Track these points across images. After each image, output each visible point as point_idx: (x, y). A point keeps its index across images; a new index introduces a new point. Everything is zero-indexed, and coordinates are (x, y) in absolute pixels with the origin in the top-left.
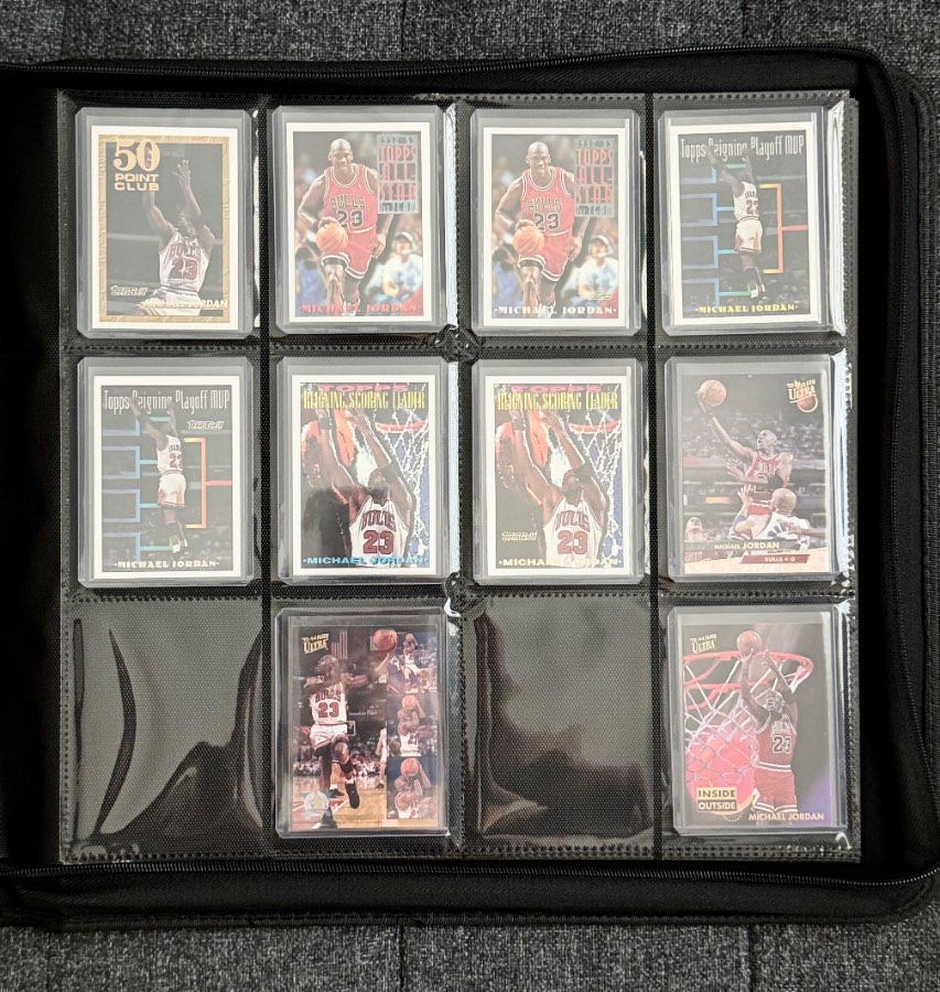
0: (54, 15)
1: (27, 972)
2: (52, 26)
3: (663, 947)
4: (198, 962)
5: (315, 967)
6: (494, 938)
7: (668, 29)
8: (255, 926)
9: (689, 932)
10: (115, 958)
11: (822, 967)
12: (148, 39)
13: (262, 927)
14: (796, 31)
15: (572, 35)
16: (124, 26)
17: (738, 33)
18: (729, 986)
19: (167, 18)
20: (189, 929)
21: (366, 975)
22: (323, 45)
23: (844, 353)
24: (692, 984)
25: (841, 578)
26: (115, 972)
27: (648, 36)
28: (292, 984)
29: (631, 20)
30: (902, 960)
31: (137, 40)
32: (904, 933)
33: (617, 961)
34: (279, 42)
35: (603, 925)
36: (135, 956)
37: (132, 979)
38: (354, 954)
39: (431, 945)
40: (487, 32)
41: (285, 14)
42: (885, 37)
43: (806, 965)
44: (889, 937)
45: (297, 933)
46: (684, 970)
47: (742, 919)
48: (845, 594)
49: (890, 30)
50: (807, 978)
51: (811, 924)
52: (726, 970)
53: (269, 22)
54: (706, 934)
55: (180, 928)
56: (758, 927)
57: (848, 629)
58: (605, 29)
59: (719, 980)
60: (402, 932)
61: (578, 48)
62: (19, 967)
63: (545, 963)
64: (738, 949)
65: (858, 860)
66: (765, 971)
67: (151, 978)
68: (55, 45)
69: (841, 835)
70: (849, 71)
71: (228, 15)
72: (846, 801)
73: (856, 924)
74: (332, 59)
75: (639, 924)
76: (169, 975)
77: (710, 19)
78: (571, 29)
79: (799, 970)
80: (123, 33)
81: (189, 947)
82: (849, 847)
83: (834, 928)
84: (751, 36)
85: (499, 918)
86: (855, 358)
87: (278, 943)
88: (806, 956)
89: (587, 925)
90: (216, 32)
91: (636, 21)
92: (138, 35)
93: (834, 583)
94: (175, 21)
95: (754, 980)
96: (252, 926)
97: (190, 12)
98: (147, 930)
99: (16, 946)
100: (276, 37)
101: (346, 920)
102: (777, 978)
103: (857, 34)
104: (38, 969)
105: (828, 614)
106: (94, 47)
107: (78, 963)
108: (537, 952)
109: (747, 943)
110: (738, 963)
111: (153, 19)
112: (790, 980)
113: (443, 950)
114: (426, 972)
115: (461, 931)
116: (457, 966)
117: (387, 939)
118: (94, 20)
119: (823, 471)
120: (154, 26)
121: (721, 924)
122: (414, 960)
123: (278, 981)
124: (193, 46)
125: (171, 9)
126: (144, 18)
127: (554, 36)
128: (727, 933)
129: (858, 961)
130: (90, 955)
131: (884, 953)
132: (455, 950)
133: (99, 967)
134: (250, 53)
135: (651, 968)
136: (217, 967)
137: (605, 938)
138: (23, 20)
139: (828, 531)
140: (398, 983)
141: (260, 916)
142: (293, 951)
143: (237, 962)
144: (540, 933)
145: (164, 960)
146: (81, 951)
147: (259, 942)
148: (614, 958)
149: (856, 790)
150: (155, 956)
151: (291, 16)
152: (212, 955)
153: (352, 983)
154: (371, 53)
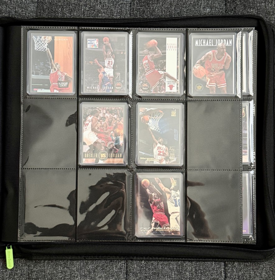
0: (34, 5)
1: (23, 271)
2: (33, 9)
3: (200, 267)
4: (70, 269)
5: (103, 271)
6: (152, 264)
7: (204, 10)
8: (86, 259)
9: (207, 263)
10: (47, 267)
11: (245, 274)
12: (60, 12)
13: (88, 260)
14: (240, 11)
15: (177, 12)
16: (53, 9)
17: (224, 12)
18: (218, 279)
19: (65, 7)
20: (68, 260)
21: (117, 273)
22: (108, 15)
23: (253, 101)
24: (208, 278)
25: (251, 164)
26: (47, 271)
27: (199, 12)
28: (96, 276)
29: (194, 8)
30: (267, 272)
31: (57, 13)
32: (268, 265)
33: (187, 271)
34: (96, 14)
35: (183, 261)
36: (53, 267)
37: (52, 273)
38: (113, 268)
39: (135, 265)
40: (154, 11)
41: (98, 6)
42: (265, 13)
43: (240, 273)
44: (264, 265)
45: (98, 261)
46: (206, 274)
47: (222, 260)
48: (252, 168)
49: (267, 11)
50: (241, 277)
51: (242, 262)
52: (217, 274)
53: (93, 8)
54: (212, 264)
55: (65, 260)
56: (227, 262)
57: (253, 178)
58: (187, 10)
59: (216, 277)
60: (127, 261)
61: (179, 16)
62: (20, 270)
63: (167, 271)
64: (221, 268)
65: (255, 244)
66: (229, 275)
67: (57, 274)
68: (34, 14)
69: (251, 236)
70: (255, 22)
71: (82, 6)
72: (252, 227)
73: (255, 262)
74: (111, 18)
75: (194, 261)
76: (62, 272)
77: (216, 8)
78: (177, 10)
79: (238, 275)
80: (53, 10)
81: (67, 265)
82: (253, 240)
83: (248, 263)
84: (228, 13)
85: (154, 258)
86: (256, 103)
87: (92, 264)
88: (240, 271)
89: (179, 261)
90: (78, 11)
91: (195, 8)
92: (57, 11)
93: (249, 165)
94: (67, 7)
95: (226, 277)
96: (85, 259)
97: (71, 5)
98: (56, 260)
99: (20, 264)
100: (95, 12)
101: (111, 258)
102: (232, 277)
103: (257, 12)
104: (26, 270)
105: (248, 174)
106: (45, 14)
107: (37, 269)
108: (165, 268)
109: (224, 267)
110: (221, 272)
111: (61, 7)
112: (236, 277)
113: (138, 267)
114: (133, 273)
115: (143, 262)
116: (142, 272)
117: (123, 263)
118: (45, 7)
119: (247, 134)
120: (61, 9)
121: (217, 261)
122: (130, 270)
123: (92, 275)
124: (72, 14)
125: (66, 4)
126: (59, 7)
127: (172, 12)
128: (218, 264)
129: (255, 272)
130: (40, 267)
131: (262, 270)
132: (141, 267)
133: (42, 270)
134: (88, 17)
135: (196, 273)
136: (75, 270)
137: (184, 265)
138: (25, 7)
139: (248, 151)
140: (126, 276)
141: (87, 256)
142: (97, 266)
143: (81, 269)
144: (166, 263)
145: (60, 268)
146: (37, 265)
147: (87, 264)
148: (186, 270)
149: (255, 224)
150: (58, 267)
151: (99, 6)
152: (74, 267)
153: (113, 276)
154: (121, 17)
